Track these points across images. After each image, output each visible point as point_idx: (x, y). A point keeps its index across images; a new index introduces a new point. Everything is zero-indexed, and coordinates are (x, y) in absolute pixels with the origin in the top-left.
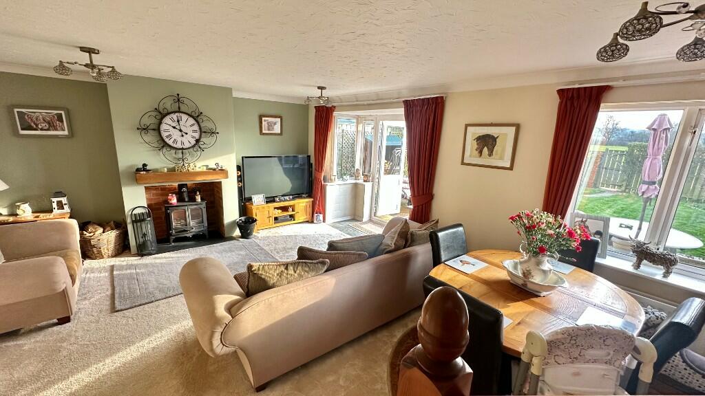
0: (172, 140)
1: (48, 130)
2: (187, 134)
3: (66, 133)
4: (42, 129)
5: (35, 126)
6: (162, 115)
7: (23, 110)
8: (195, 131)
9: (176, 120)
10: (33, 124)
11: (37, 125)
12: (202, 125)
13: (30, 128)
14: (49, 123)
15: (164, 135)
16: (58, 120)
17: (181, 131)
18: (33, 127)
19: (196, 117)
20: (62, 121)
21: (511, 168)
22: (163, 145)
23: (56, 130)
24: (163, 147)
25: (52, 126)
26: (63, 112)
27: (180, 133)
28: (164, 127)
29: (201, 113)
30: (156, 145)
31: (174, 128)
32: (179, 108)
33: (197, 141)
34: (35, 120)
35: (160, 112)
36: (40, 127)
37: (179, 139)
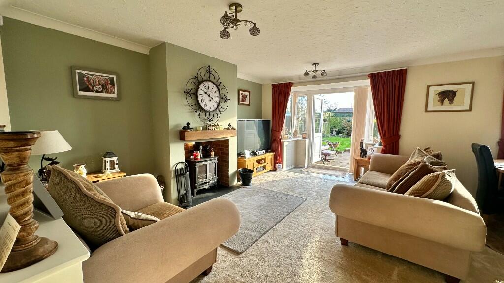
0: (204, 103)
1: (102, 92)
2: (212, 99)
3: (115, 96)
4: (97, 92)
5: (91, 88)
6: (198, 82)
7: (83, 72)
8: (217, 97)
9: (207, 87)
10: (90, 86)
11: (93, 87)
12: (221, 92)
13: (87, 90)
14: (103, 86)
15: (200, 98)
16: (110, 84)
17: (209, 96)
18: (89, 88)
19: (218, 85)
20: (114, 85)
21: (470, 110)
22: (199, 107)
23: (108, 92)
24: (198, 109)
25: (105, 89)
26: (114, 76)
27: (208, 98)
28: (200, 92)
29: (221, 83)
30: (194, 107)
31: (206, 93)
32: (209, 77)
33: (218, 105)
34: (92, 82)
35: (198, 79)
36: (95, 89)
37: (208, 103)
